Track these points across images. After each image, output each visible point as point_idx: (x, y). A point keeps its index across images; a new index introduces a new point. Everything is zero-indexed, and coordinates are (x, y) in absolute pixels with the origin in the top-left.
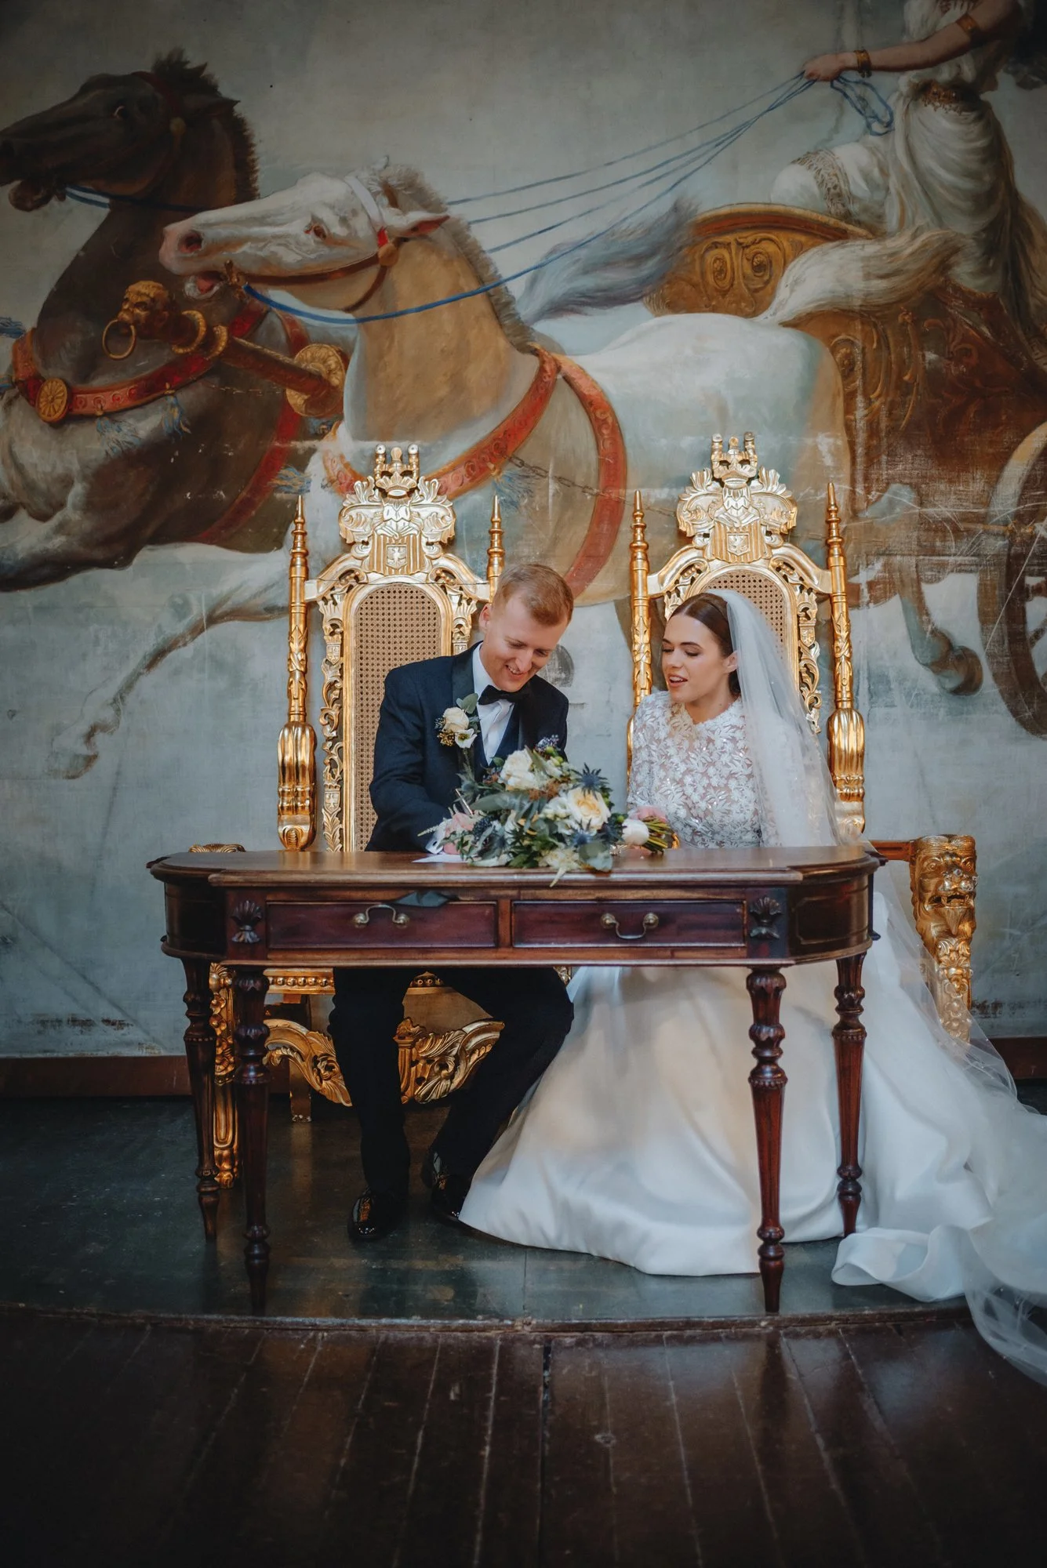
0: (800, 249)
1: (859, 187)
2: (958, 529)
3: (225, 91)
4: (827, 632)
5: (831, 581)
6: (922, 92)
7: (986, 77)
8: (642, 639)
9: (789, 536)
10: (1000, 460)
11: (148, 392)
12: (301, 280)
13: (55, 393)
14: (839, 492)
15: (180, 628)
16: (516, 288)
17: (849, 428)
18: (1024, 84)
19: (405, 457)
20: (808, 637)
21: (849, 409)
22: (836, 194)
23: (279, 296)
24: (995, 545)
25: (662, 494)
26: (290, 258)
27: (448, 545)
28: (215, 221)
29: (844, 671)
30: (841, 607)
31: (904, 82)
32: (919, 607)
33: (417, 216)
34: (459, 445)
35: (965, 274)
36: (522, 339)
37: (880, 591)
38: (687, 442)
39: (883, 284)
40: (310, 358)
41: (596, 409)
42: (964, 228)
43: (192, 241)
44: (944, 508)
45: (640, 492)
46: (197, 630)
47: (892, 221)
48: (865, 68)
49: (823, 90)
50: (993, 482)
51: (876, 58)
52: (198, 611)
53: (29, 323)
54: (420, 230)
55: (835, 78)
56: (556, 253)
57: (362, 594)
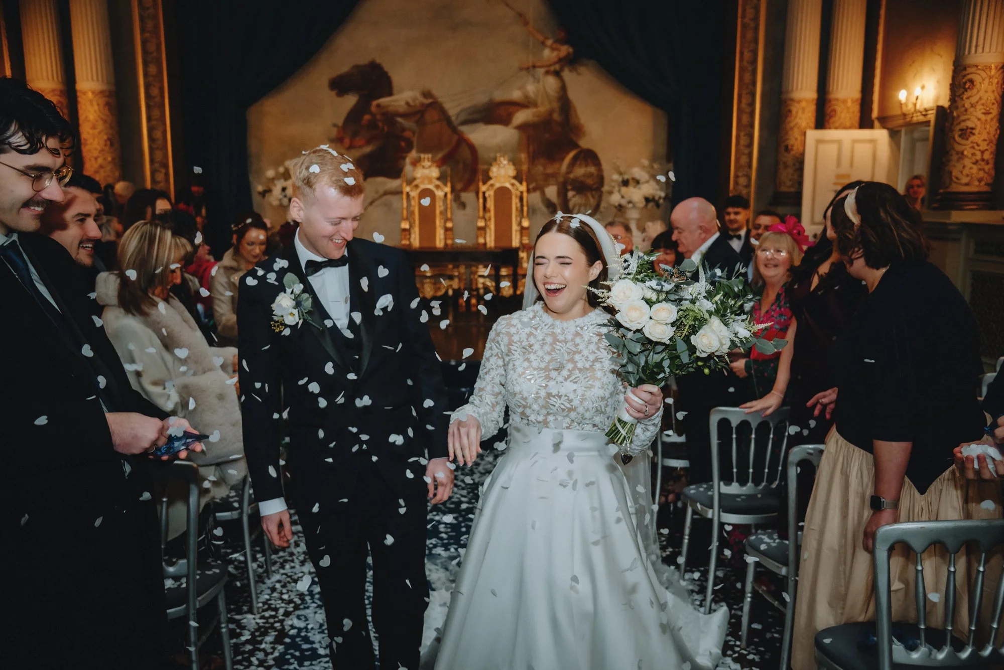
0: (517, 111)
1: (532, 95)
2: (554, 175)
3: (386, 69)
4: (521, 199)
5: (523, 188)
6: (547, 73)
7: (562, 69)
8: (481, 200)
9: (515, 178)
10: (562, 159)
11: (368, 142)
12: (404, 115)
13: (347, 141)
14: (525, 167)
15: (376, 196)
16: (453, 118)
17: (528, 152)
18: (571, 71)
19: (428, 158)
20: (518, 200)
21: (528, 147)
22: (526, 97)
23: (399, 119)
24: (561, 179)
25: (486, 167)
26: (401, 110)
27: (438, 179)
28: (384, 101)
29: (525, 209)
30: (525, 194)
31: (542, 70)
32: (543, 193)
33: (430, 101)
34: (440, 155)
35: (556, 116)
36: (454, 129)
37: (535, 189)
38: (492, 155)
39: (536, 119)
40: (408, 134)
41: (472, 148)
42: (556, 105)
43: (378, 106)
44: (550, 170)
45: (482, 167)
46: (381, 196)
47: (539, 102)
48: (534, 67)
49: (524, 73)
50: (561, 165)
51: (537, 64)
52: (381, 192)
53: (340, 122)
54: (431, 105)
55: (527, 69)
56: (462, 111)
57: (419, 190)
